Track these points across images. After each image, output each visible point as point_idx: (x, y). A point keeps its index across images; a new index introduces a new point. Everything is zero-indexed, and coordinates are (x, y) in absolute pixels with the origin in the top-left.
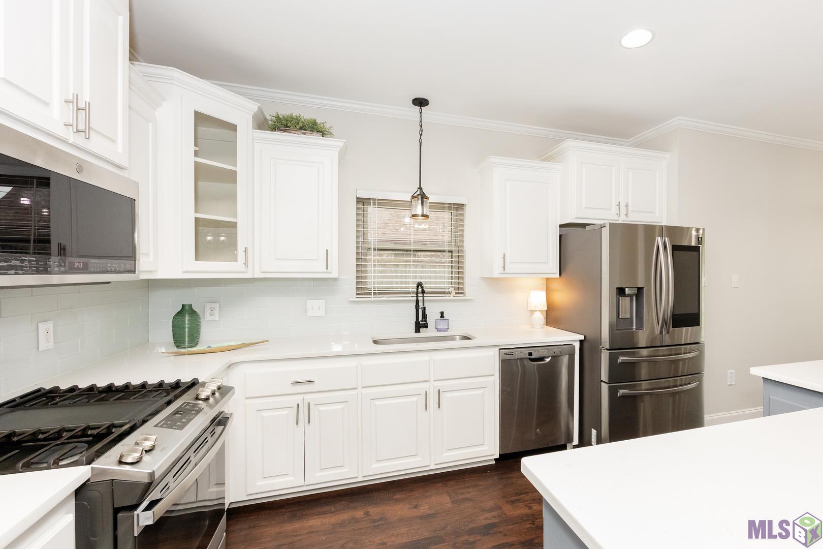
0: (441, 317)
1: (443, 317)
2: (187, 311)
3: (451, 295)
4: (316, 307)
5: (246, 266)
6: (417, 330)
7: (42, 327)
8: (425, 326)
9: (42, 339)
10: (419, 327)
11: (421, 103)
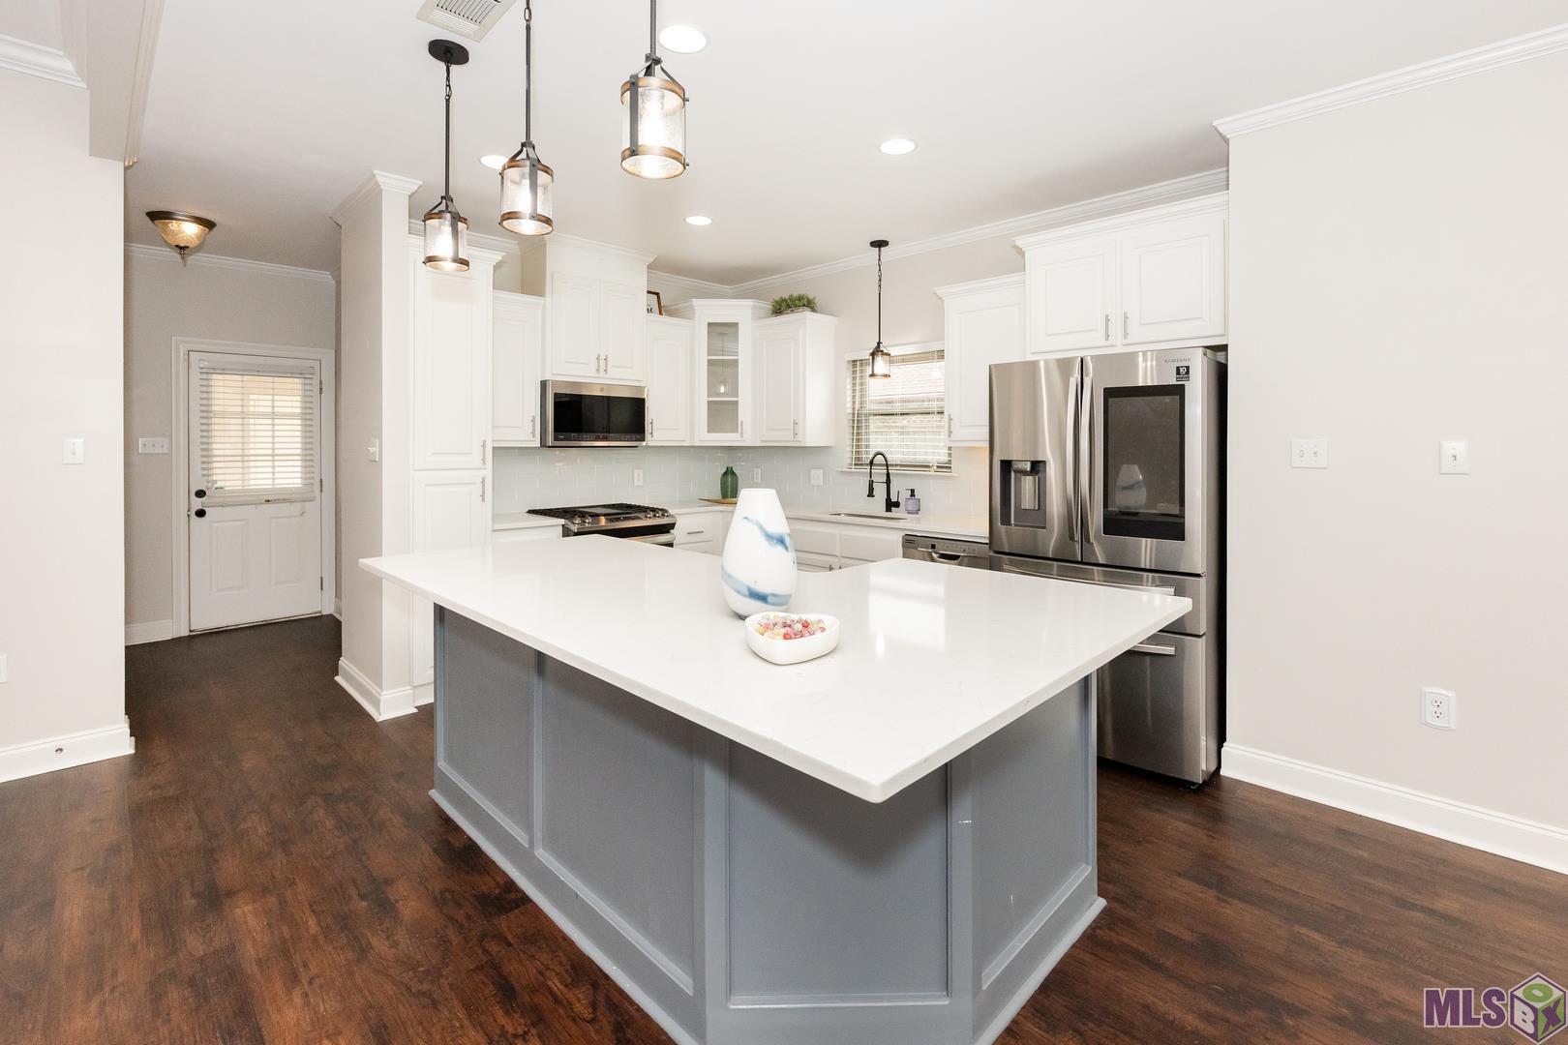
0: (911, 496)
1: (914, 496)
2: (729, 473)
3: (932, 470)
4: (817, 476)
5: (742, 436)
6: (888, 509)
7: (636, 472)
8: (897, 505)
9: (636, 480)
10: (891, 505)
11: (879, 244)
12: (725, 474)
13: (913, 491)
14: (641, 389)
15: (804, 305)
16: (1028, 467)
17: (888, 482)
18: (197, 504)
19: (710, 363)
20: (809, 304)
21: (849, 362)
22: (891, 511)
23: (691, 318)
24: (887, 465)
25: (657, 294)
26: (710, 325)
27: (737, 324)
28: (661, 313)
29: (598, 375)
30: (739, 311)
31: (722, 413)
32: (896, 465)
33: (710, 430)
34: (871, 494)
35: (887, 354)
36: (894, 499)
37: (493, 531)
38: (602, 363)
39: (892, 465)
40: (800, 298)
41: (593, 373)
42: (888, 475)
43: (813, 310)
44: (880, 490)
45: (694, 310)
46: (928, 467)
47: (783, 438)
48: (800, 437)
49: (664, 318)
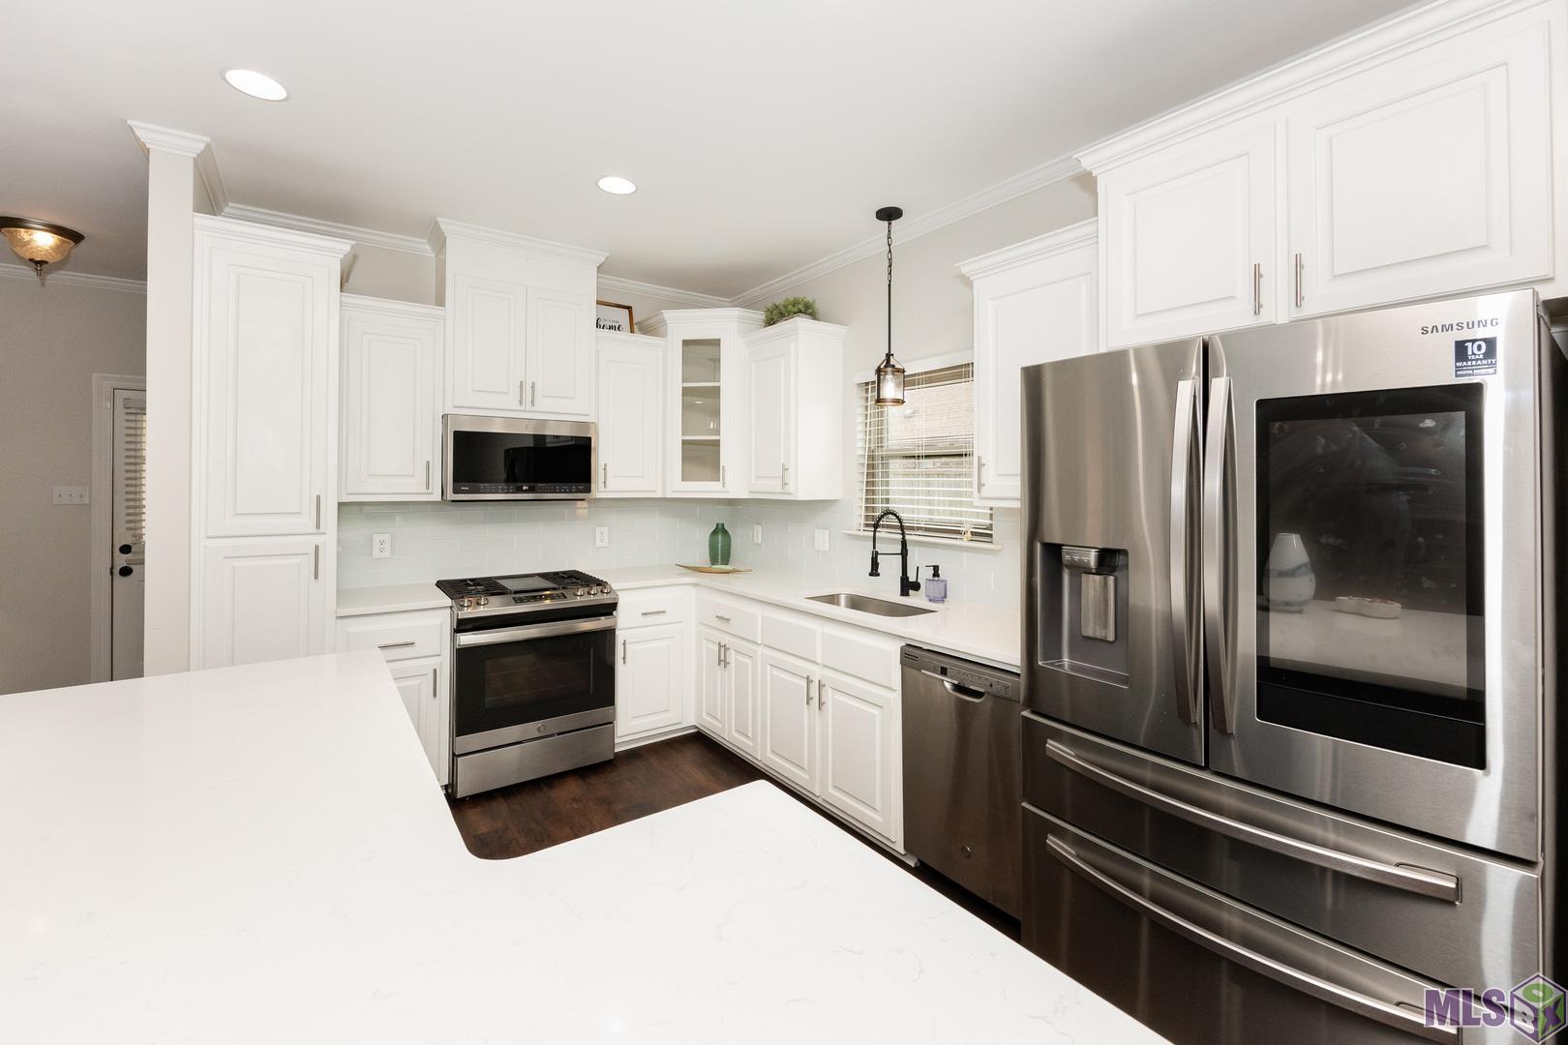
0: (934, 575)
1: (938, 576)
2: (720, 531)
3: (965, 537)
4: (822, 538)
5: (724, 486)
6: (904, 592)
7: (598, 530)
8: (916, 586)
9: (598, 539)
10: (908, 586)
11: (889, 214)
12: (715, 532)
13: (936, 568)
14: (586, 425)
15: (801, 312)
16: (1092, 558)
17: (904, 553)
18: (122, 560)
19: (686, 392)
20: (808, 310)
21: (859, 385)
22: (907, 595)
23: (663, 335)
24: (902, 528)
25: (629, 308)
26: (686, 343)
27: (719, 340)
28: (632, 331)
29: (523, 408)
30: (723, 323)
31: (702, 456)
32: (919, 529)
33: (686, 477)
34: (874, 571)
35: (898, 370)
36: (912, 579)
37: (338, 618)
38: (526, 391)
39: (912, 528)
40: (795, 303)
41: (515, 405)
42: (904, 543)
43: (813, 316)
44: (890, 567)
45: (666, 324)
46: (959, 532)
47: (770, 489)
48: (791, 488)
49: (638, 337)
